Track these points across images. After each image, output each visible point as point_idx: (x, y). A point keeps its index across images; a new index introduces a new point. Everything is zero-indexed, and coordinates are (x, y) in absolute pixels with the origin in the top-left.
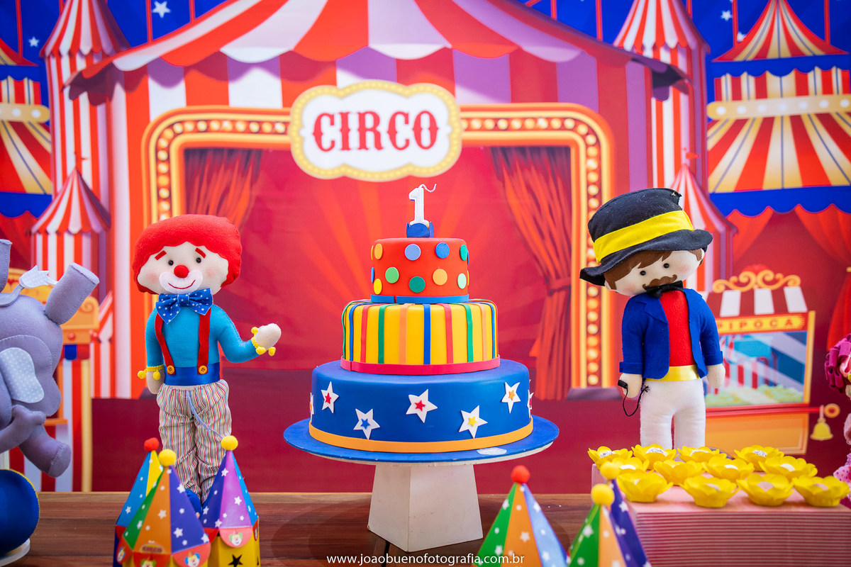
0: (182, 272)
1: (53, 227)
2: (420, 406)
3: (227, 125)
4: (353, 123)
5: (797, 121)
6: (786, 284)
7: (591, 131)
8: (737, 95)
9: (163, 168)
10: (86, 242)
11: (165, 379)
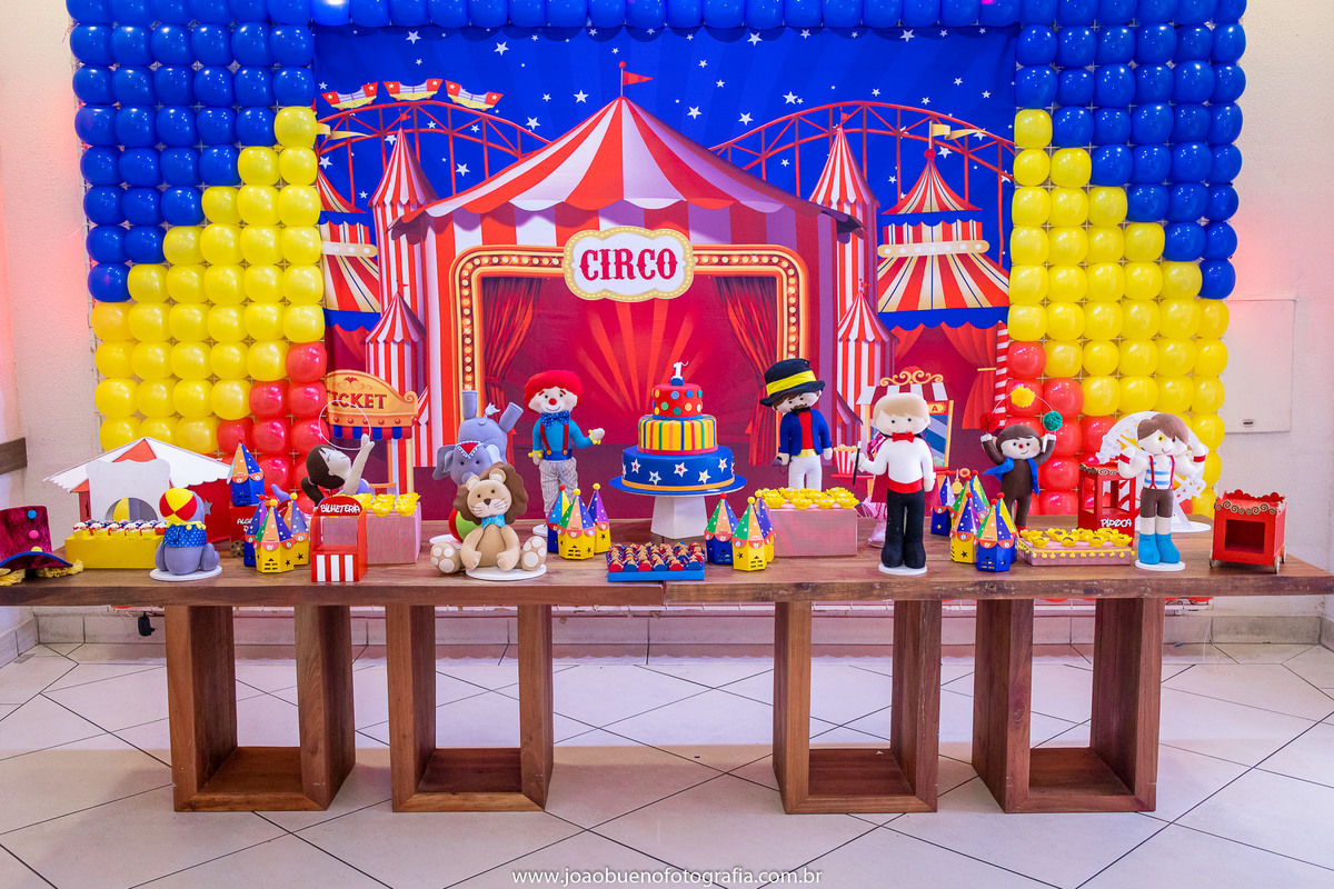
0: (553, 402)
1: (381, 338)
2: (680, 470)
3: (515, 260)
4: (612, 258)
5: (943, 259)
6: (933, 381)
7: (791, 266)
8: (899, 240)
9: (466, 292)
10: (407, 349)
11: (545, 456)
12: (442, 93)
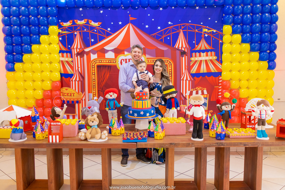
0: (111, 96)
1: (74, 80)
2: (142, 113)
3: (105, 61)
4: (128, 61)
5: (206, 61)
6: (204, 90)
7: (170, 62)
8: (196, 56)
9: (93, 69)
10: (80, 82)
12: (88, 23)
